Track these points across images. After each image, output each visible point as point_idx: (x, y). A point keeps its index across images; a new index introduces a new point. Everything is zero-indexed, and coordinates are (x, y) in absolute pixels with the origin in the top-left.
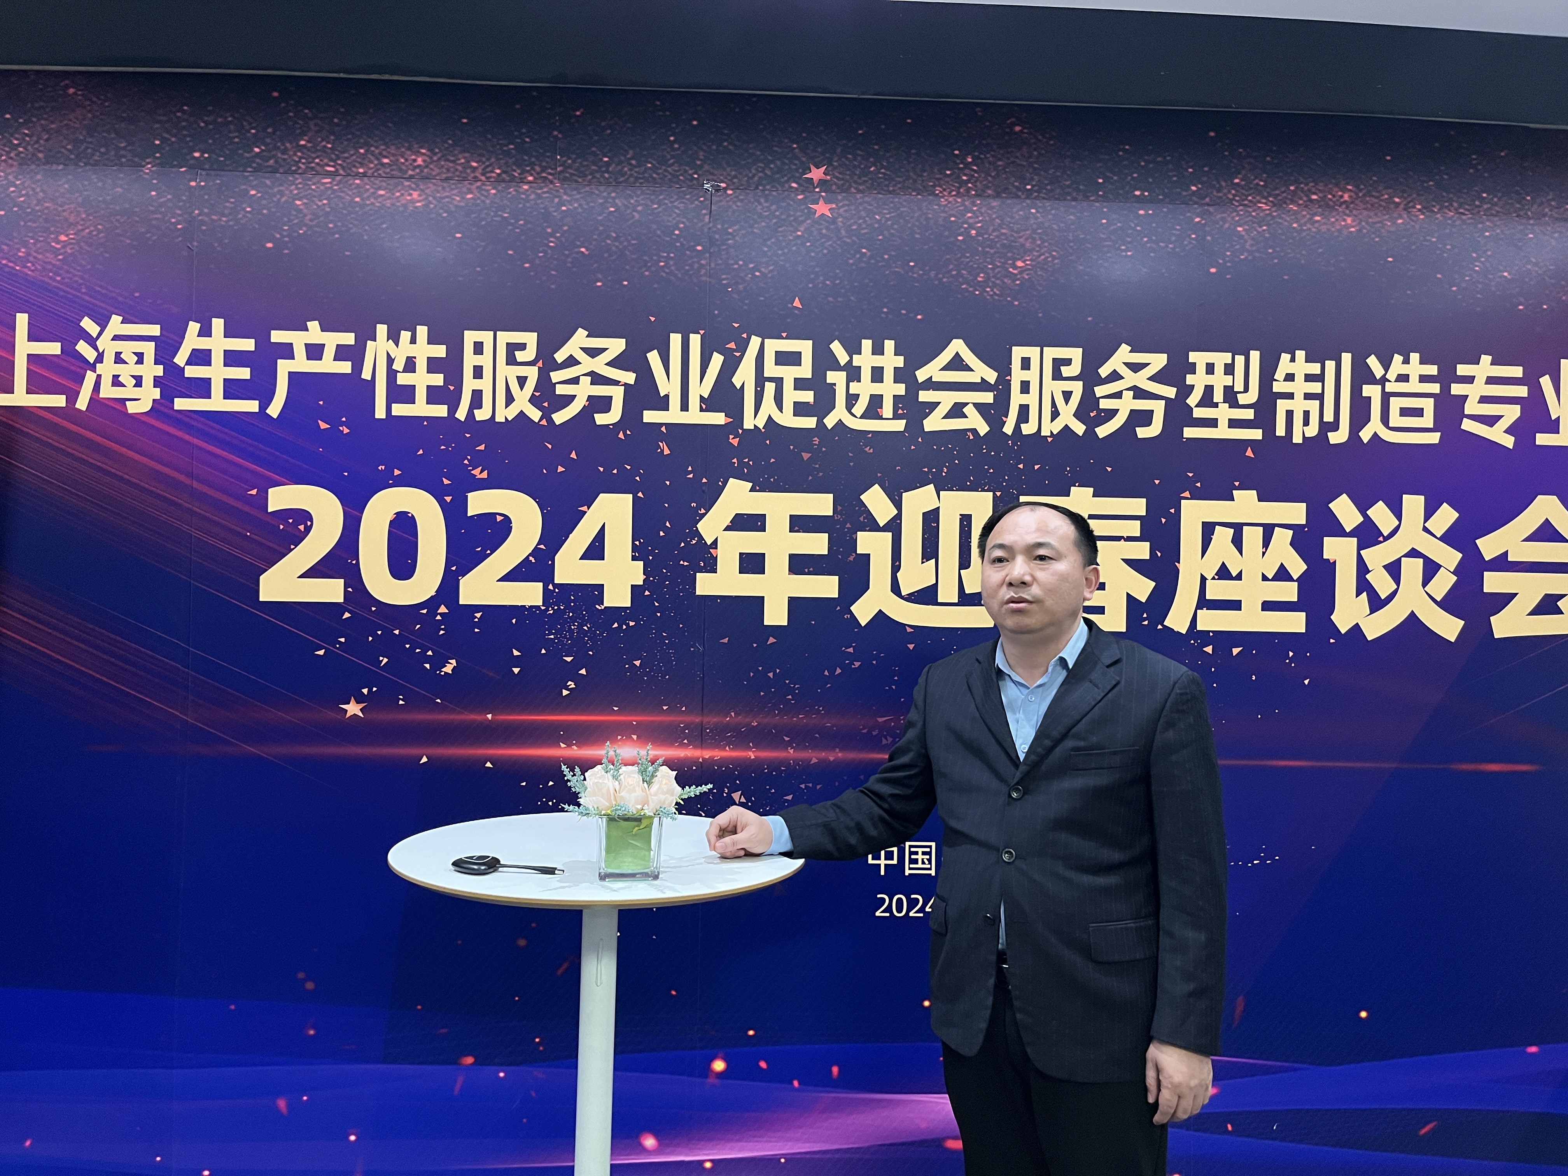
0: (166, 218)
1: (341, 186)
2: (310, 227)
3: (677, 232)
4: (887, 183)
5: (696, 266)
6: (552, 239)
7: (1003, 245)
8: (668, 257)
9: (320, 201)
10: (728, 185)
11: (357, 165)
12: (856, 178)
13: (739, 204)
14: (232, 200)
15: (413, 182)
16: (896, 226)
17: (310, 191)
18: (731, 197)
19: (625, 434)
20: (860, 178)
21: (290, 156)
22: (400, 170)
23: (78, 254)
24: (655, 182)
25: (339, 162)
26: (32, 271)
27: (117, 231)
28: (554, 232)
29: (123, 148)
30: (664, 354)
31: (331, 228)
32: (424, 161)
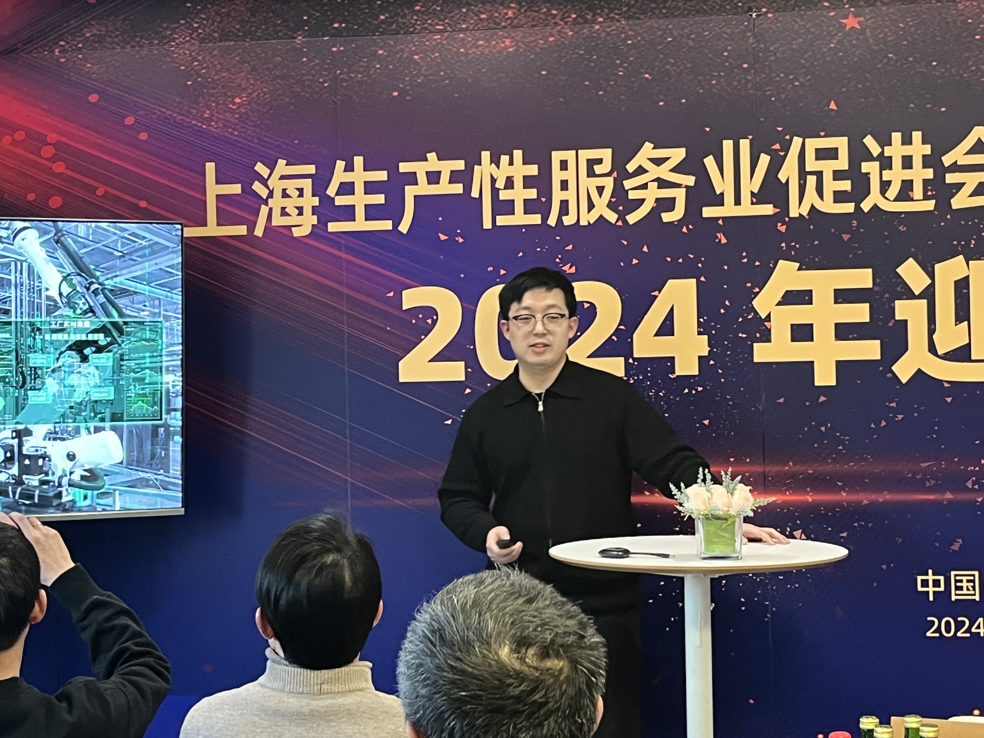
0: (316, 78)
1: (448, 40)
2: (426, 76)
3: (726, 54)
6: (620, 69)
8: (719, 76)
9: (434, 54)
10: (768, 9)
11: (460, 21)
13: (778, 25)
14: (365, 60)
15: (505, 32)
16: (919, 32)
17: (425, 47)
18: (772, 20)
19: (688, 228)
21: (409, 20)
22: (495, 23)
23: (249, 112)
24: (705, 13)
25: (446, 21)
26: (216, 128)
27: (279, 92)
28: (622, 63)
29: (279, 25)
30: (719, 160)
31: (442, 76)
32: (514, 13)
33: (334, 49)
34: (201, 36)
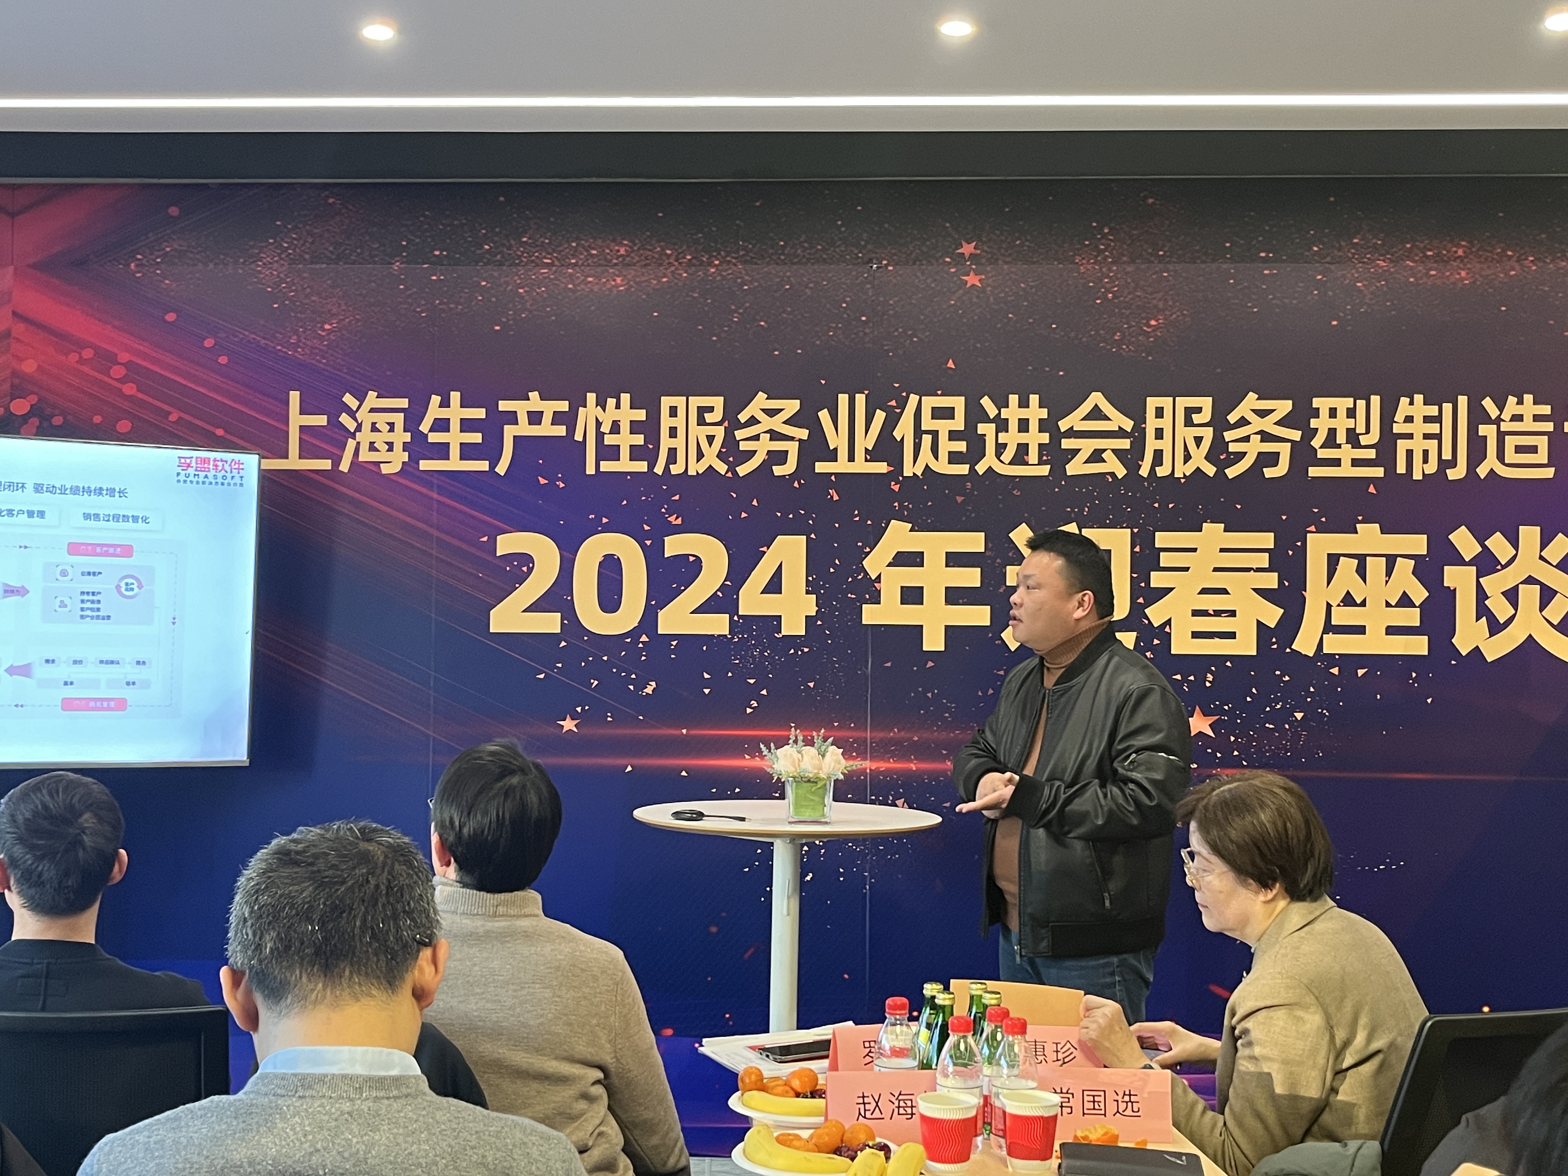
0: (413, 308)
1: (556, 274)
2: (531, 312)
3: (844, 305)
4: (1031, 254)
5: (861, 334)
6: (735, 315)
7: (1138, 306)
8: (837, 327)
9: (540, 288)
10: (889, 262)
11: (569, 256)
12: (1003, 251)
13: (899, 278)
14: (466, 291)
15: (616, 269)
16: (1039, 293)
17: (531, 281)
18: (892, 272)
19: (799, 483)
20: (1006, 251)
21: (515, 252)
22: (606, 260)
23: (339, 340)
24: (824, 261)
25: (555, 255)
26: (302, 355)
27: (372, 320)
28: (737, 308)
29: (376, 249)
30: (833, 412)
31: (548, 312)
32: (626, 251)
33: (434, 278)
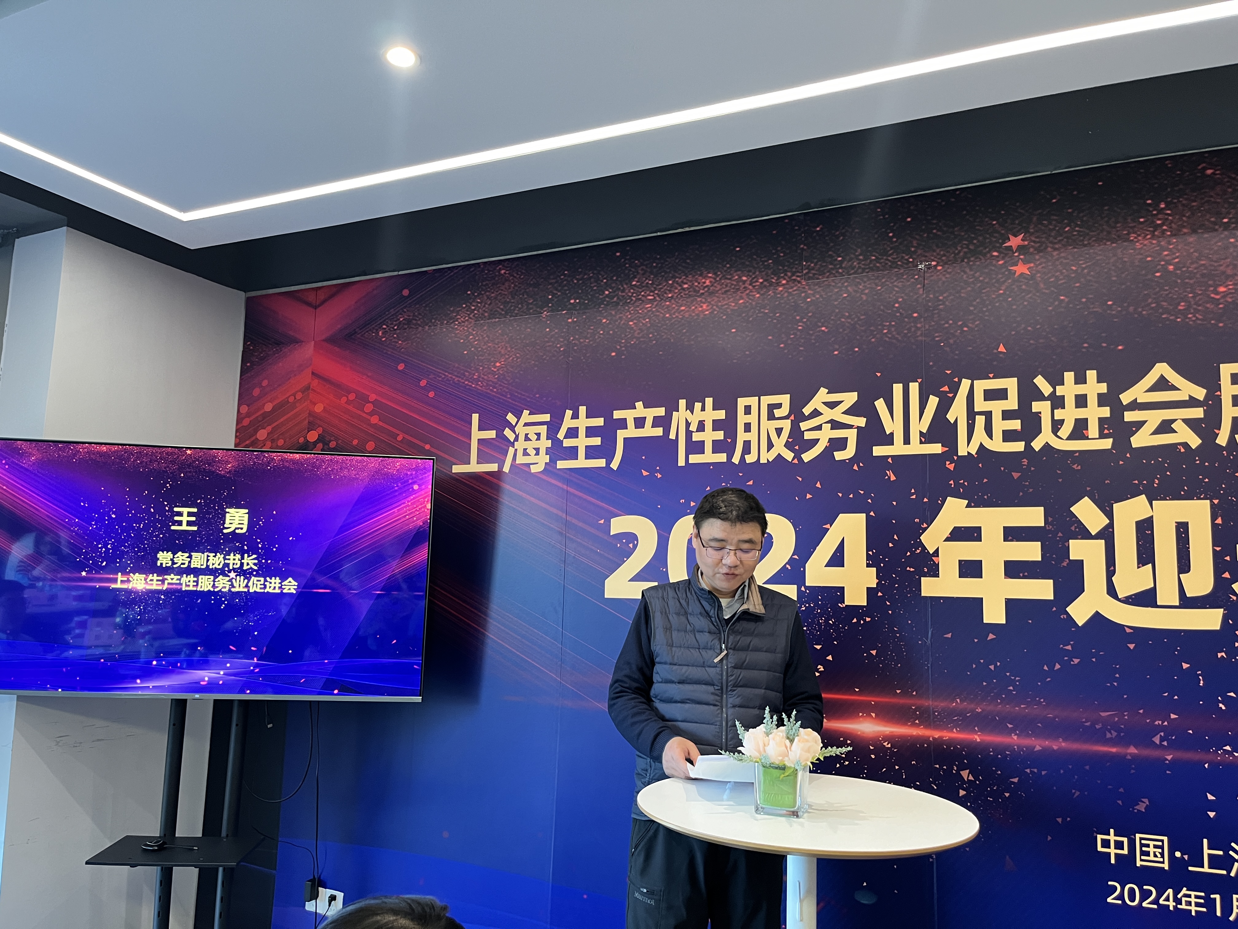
0: (555, 345)
1: (657, 307)
2: (638, 339)
3: (897, 305)
4: (1082, 238)
5: (913, 329)
6: (800, 324)
8: (890, 325)
9: (644, 320)
10: (938, 263)
11: (668, 292)
12: (1051, 239)
13: (948, 276)
14: (592, 327)
15: (704, 298)
16: (1092, 273)
17: (638, 315)
18: (941, 271)
19: (858, 466)
20: (1056, 239)
21: (626, 293)
22: (695, 291)
23: (505, 373)
24: (878, 269)
25: (656, 292)
26: (481, 387)
27: (528, 356)
28: (802, 318)
29: (531, 304)
30: (889, 402)
31: (651, 337)
32: (711, 282)
33: (570, 320)
34: (476, 316)
